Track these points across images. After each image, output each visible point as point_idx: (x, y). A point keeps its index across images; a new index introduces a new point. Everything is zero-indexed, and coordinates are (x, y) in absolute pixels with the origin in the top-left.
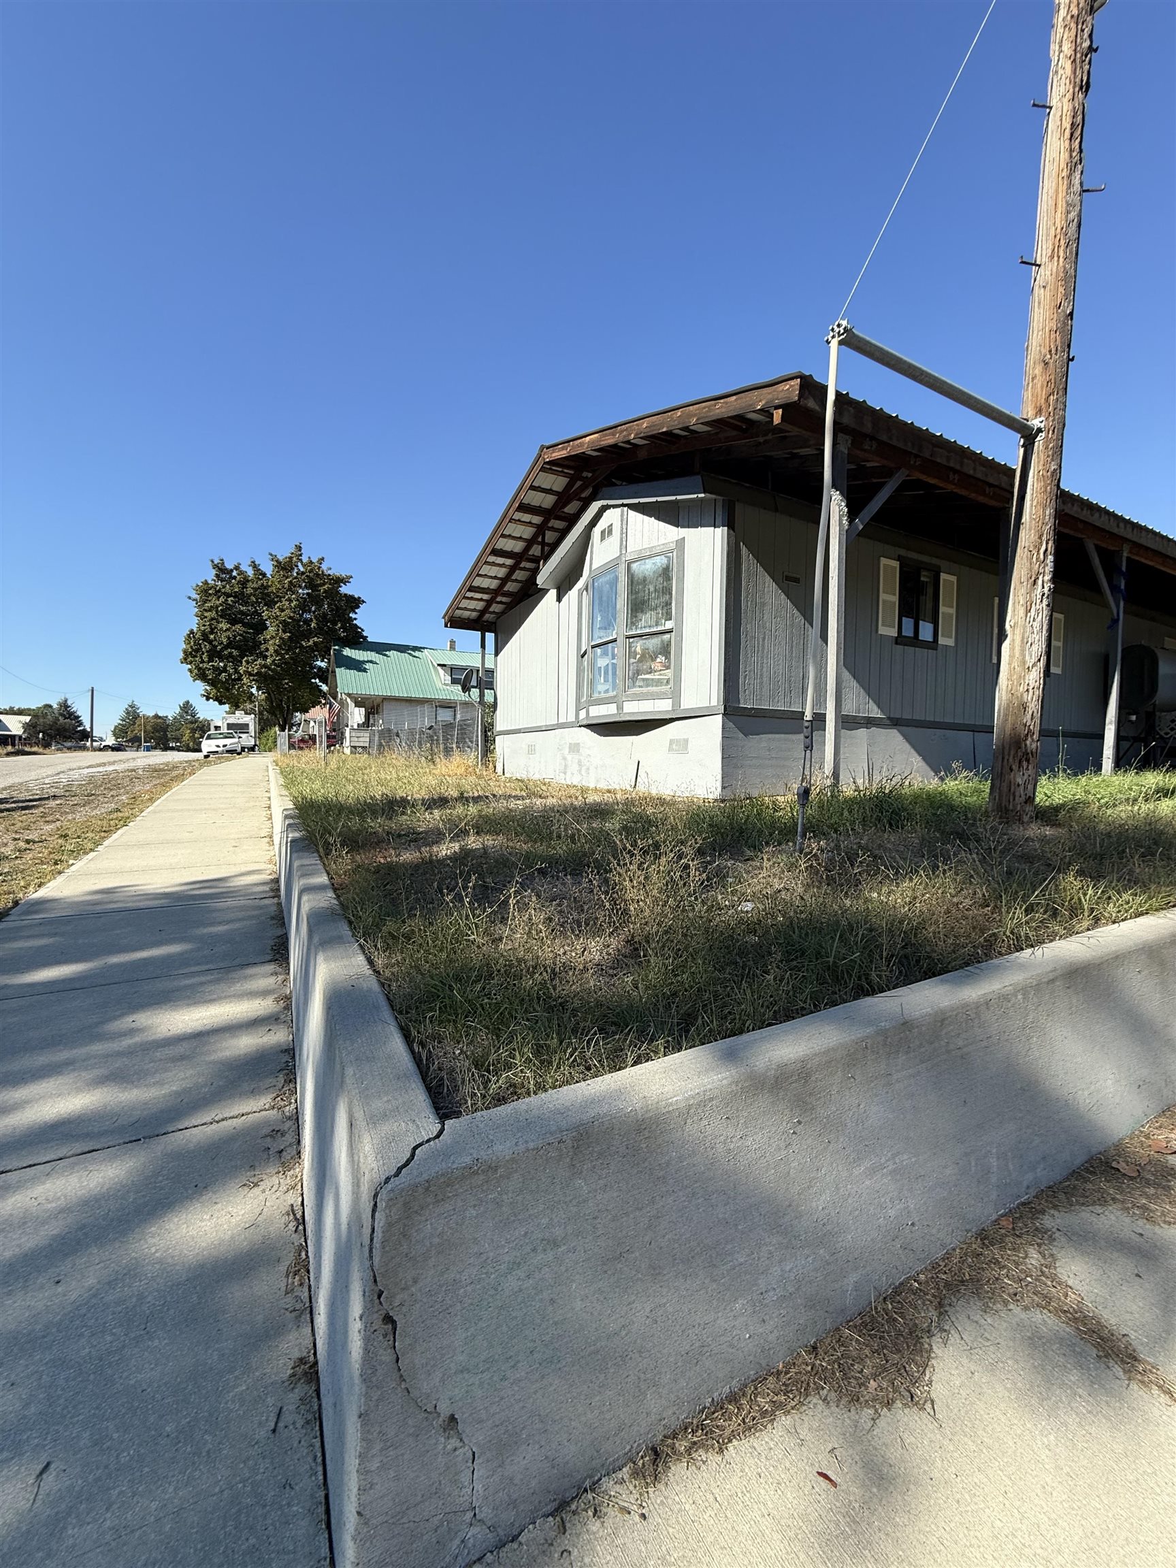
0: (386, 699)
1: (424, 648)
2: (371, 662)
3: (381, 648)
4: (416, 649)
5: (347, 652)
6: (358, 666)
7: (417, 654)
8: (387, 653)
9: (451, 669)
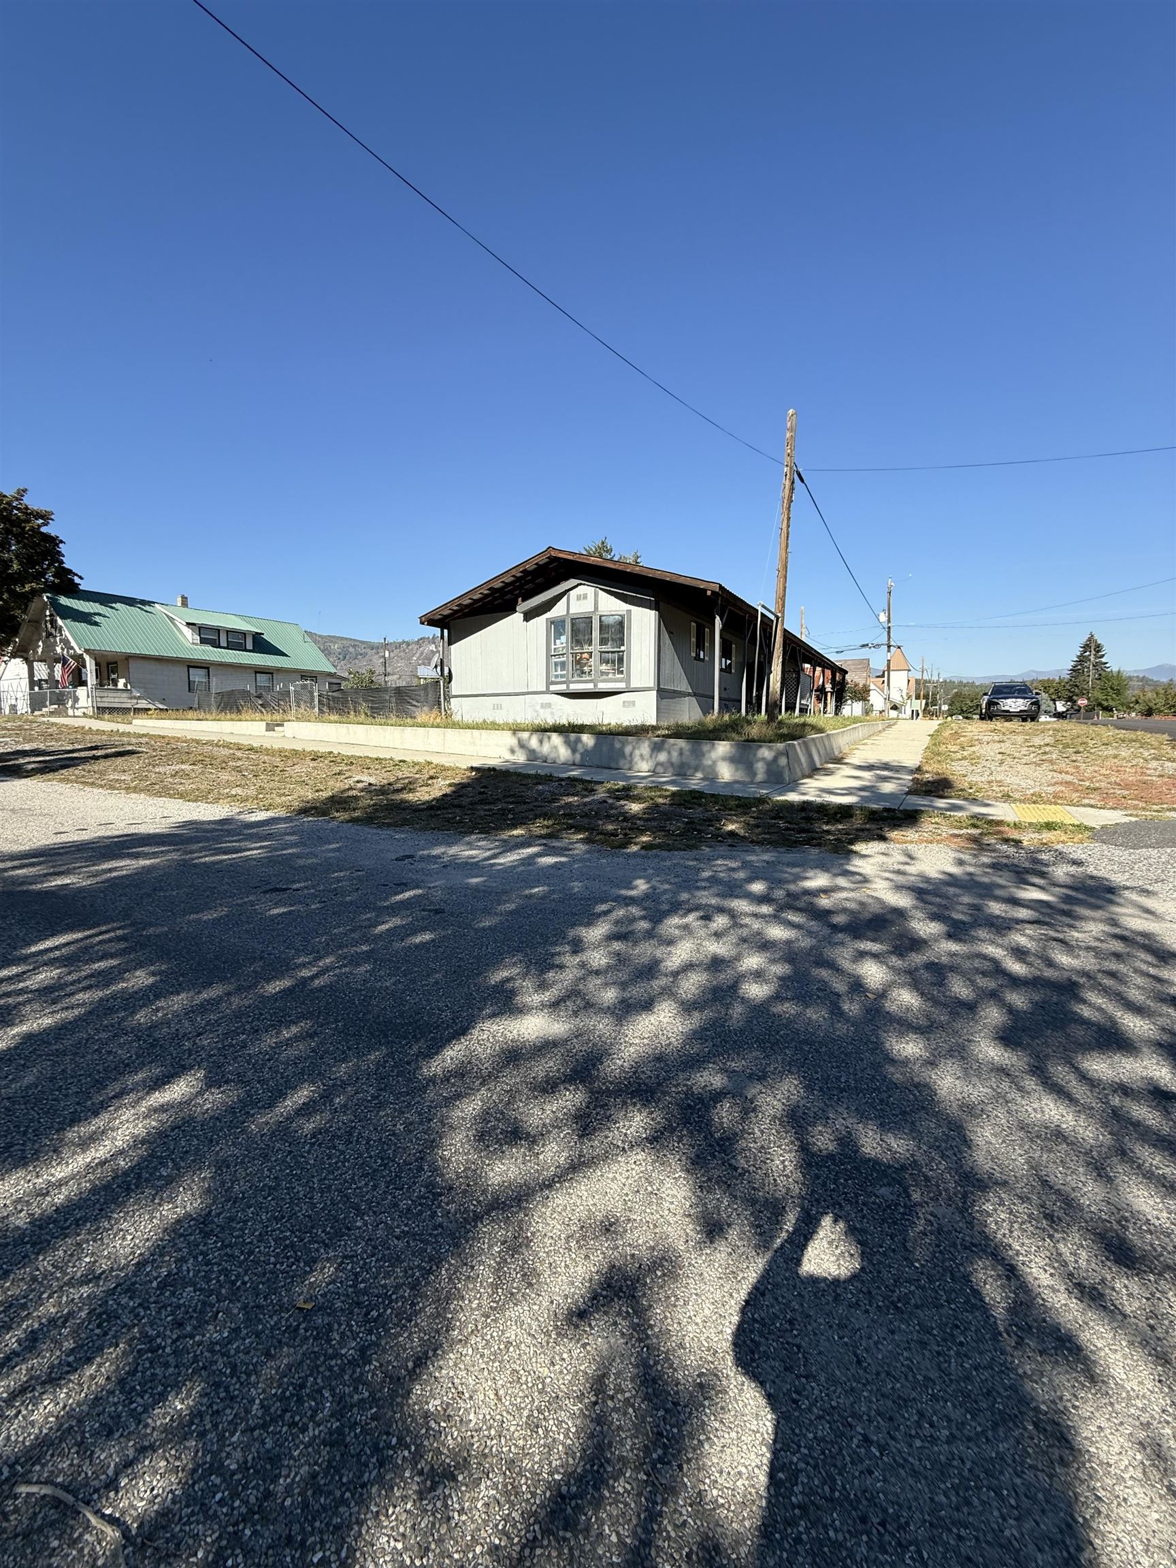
0: (129, 657)
1: (154, 603)
2: (99, 614)
3: (106, 599)
4: (144, 602)
5: (64, 600)
6: (86, 618)
7: (147, 608)
8: (114, 605)
9: (200, 628)
